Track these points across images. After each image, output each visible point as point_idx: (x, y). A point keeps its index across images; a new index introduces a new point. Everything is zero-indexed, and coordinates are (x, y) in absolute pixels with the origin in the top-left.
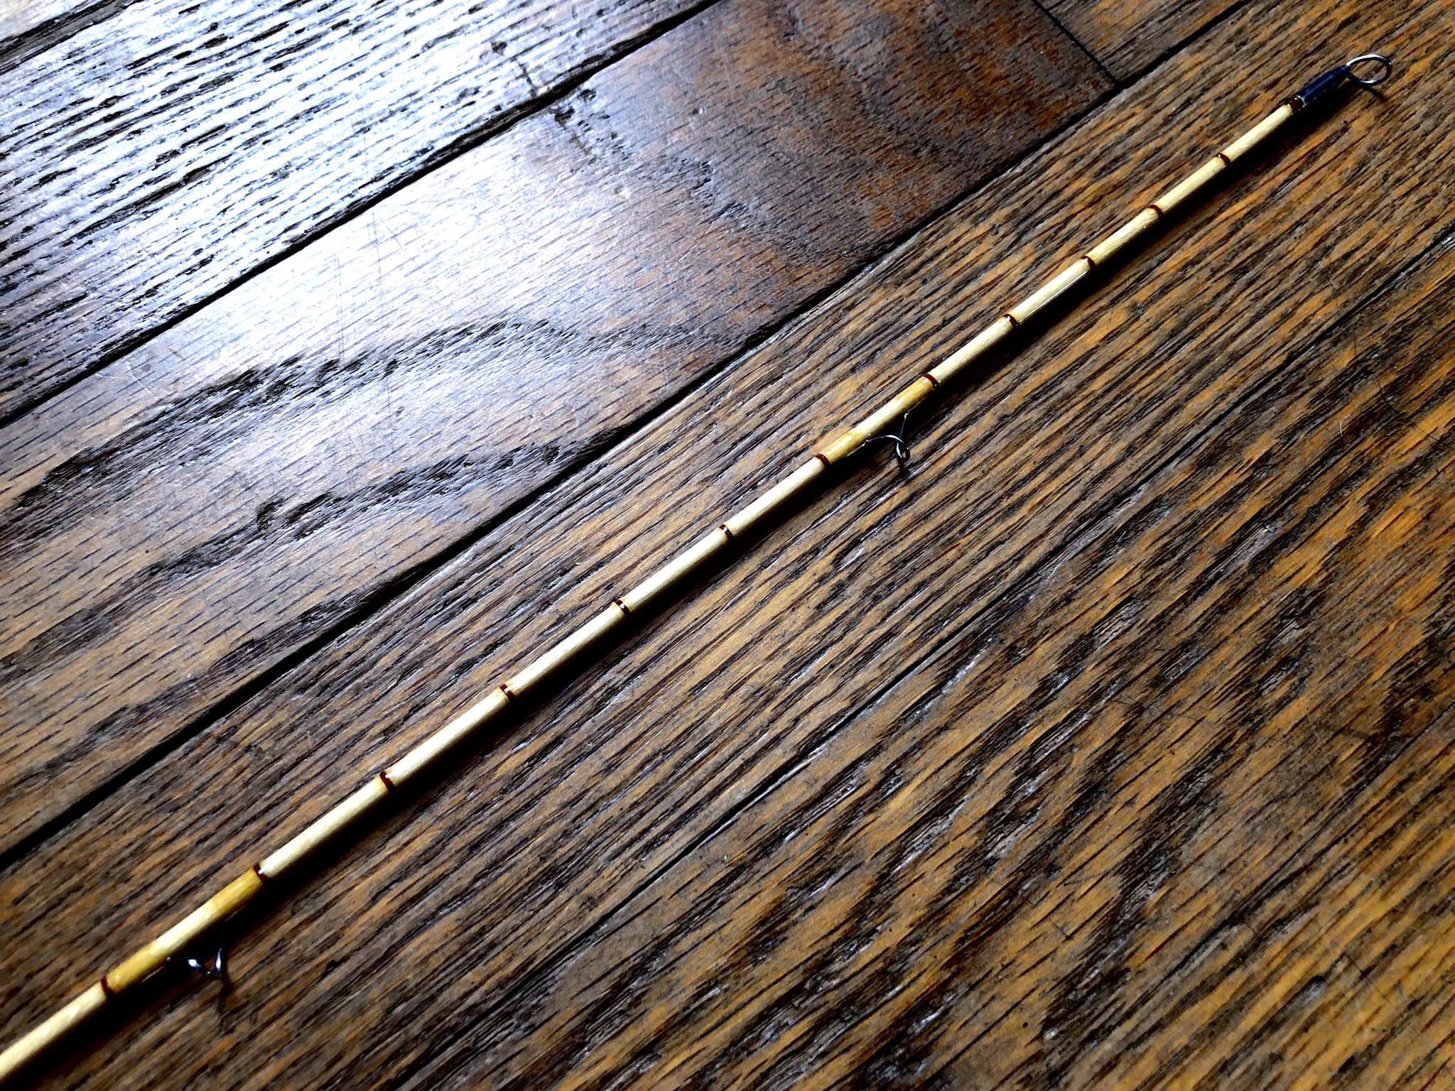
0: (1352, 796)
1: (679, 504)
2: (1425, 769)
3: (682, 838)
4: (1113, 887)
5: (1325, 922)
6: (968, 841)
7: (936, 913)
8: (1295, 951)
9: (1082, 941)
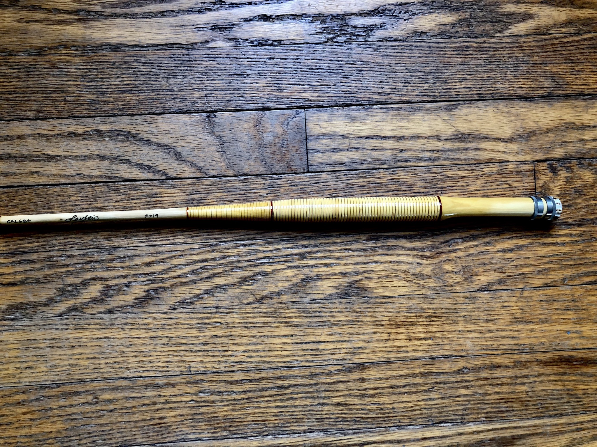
0: (247, 304)
1: (180, 196)
2: (261, 308)
3: (146, 244)
4: (201, 292)
5: (228, 317)
6: (186, 272)
7: (174, 278)
8: (220, 317)
9: (191, 295)
